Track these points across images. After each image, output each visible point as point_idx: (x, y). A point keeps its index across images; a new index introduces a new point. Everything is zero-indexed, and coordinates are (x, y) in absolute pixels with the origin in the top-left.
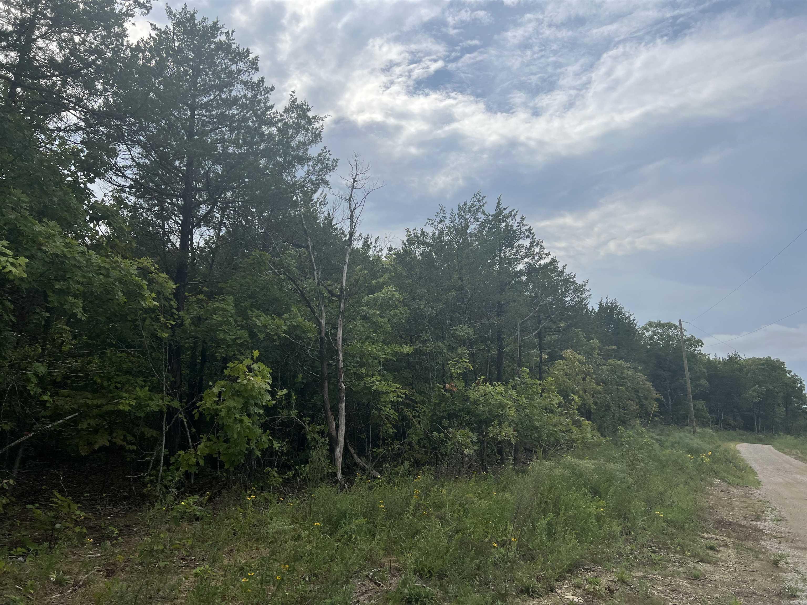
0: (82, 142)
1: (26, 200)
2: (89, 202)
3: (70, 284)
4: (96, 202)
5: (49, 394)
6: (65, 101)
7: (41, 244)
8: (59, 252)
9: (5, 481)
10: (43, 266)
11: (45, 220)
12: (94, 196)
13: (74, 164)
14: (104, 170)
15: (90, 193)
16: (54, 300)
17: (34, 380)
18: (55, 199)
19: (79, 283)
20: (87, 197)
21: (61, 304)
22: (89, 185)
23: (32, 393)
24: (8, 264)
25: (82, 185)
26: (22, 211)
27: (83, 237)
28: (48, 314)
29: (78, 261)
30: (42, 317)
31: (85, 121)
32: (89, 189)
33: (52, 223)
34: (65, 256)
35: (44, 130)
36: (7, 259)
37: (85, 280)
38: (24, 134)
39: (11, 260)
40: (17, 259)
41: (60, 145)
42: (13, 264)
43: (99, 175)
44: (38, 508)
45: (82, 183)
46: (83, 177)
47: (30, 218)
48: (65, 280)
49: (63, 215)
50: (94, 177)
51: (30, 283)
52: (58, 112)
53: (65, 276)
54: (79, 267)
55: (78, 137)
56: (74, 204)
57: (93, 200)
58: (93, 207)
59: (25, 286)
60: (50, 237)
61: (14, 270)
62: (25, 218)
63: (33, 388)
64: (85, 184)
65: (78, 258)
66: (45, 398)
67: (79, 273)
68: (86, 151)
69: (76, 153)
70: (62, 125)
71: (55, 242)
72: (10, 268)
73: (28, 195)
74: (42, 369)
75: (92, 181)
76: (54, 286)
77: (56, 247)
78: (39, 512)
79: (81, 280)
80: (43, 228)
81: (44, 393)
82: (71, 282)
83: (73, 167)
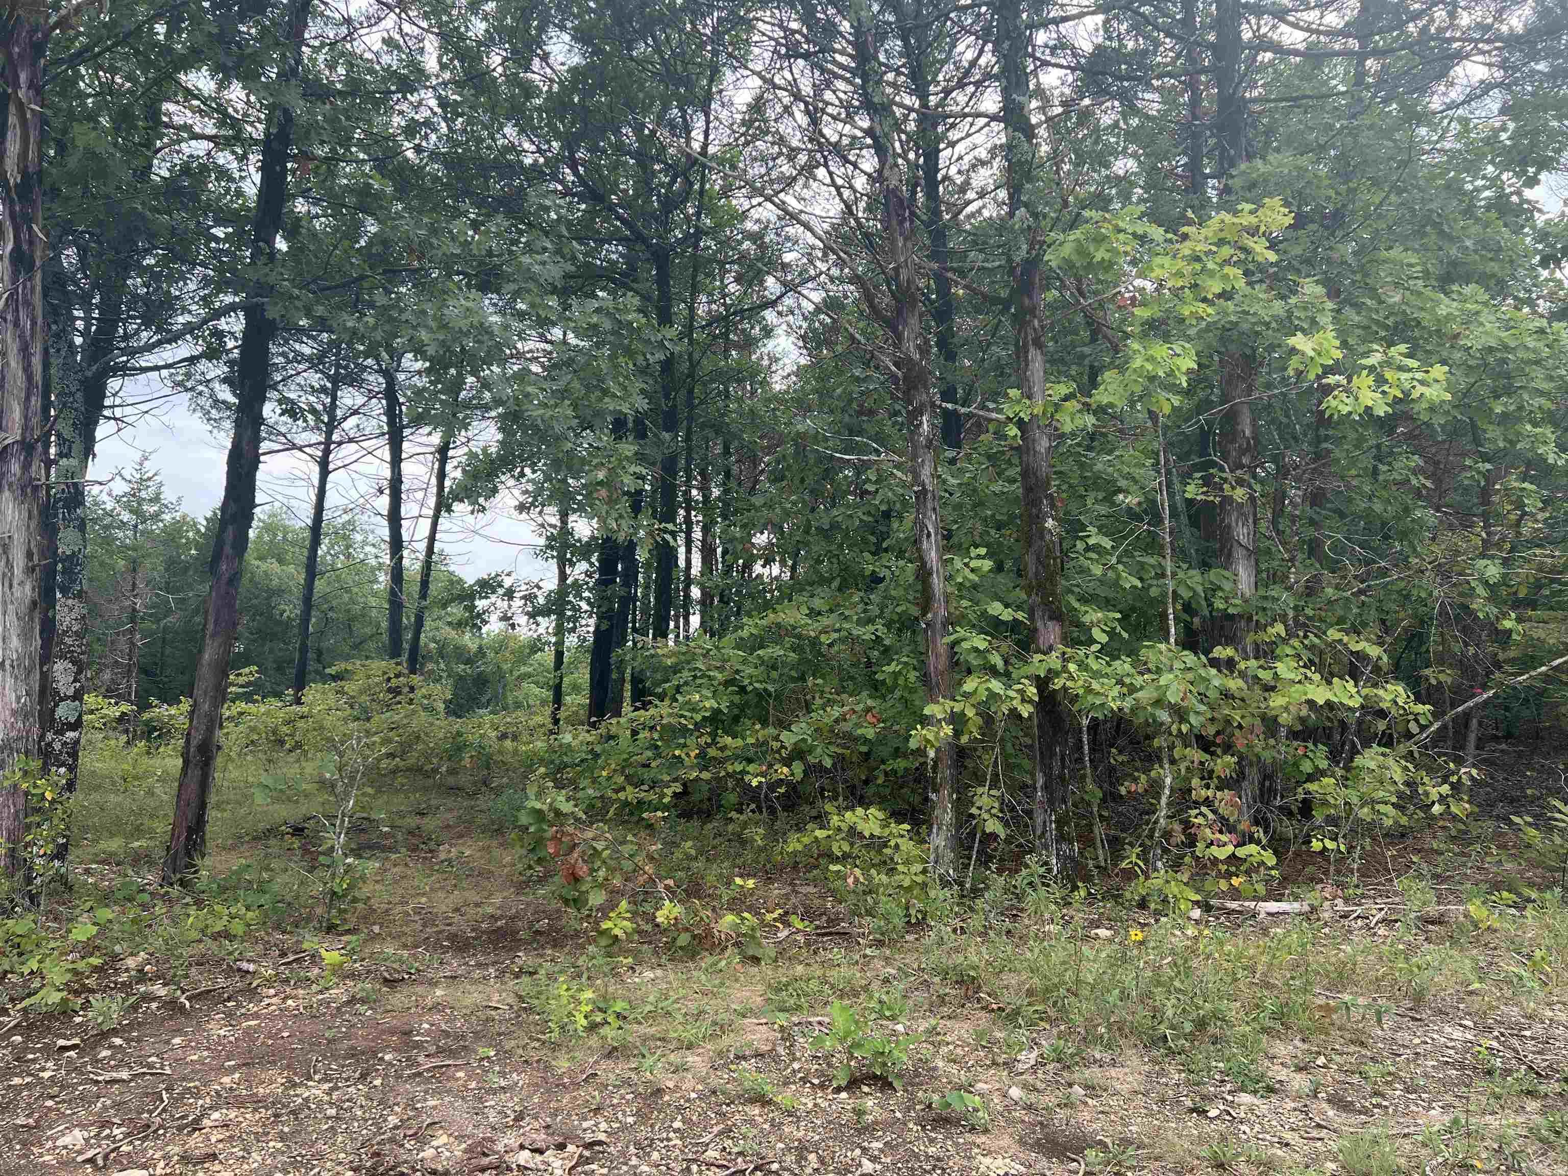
0: (1503, 111)
1: (1413, 261)
2: (1533, 227)
3: (1522, 400)
4: (1548, 222)
5: (1513, 615)
6: (1456, 45)
7: (1457, 336)
8: (1493, 343)
9: (1463, 770)
10: (1467, 375)
11: (1455, 287)
12: (1540, 211)
13: (1492, 162)
14: (1554, 150)
15: (1534, 207)
16: (1494, 436)
17: (1481, 591)
18: (1469, 243)
19: (1541, 393)
20: (1527, 220)
21: (1511, 442)
22: (1528, 193)
23: (1481, 615)
24: (1415, 383)
25: (1515, 199)
26: (1411, 282)
27: (1531, 303)
28: (1488, 466)
29: (1534, 351)
30: (1479, 472)
31: (1503, 65)
32: (1528, 202)
33: (1468, 290)
34: (1506, 348)
35: (1425, 118)
36: (1410, 375)
37: (1552, 385)
38: (1395, 141)
39: (1419, 376)
40: (1427, 372)
41: (1458, 137)
42: (1422, 383)
43: (1545, 164)
44: (1530, 824)
45: (1512, 193)
46: (1514, 180)
47: (1428, 292)
48: (1509, 395)
49: (1488, 270)
50: (1537, 174)
51: (1448, 413)
52: (1443, 74)
53: (1512, 385)
54: (1537, 363)
55: (1493, 103)
56: (1506, 241)
57: (1540, 220)
58: (1543, 236)
59: (1438, 421)
60: (1471, 319)
61: (1427, 391)
62: (1419, 294)
63: (1481, 606)
64: (1519, 193)
65: (1531, 344)
66: (1508, 624)
67: (1538, 373)
68: (1511, 125)
69: (1492, 140)
70: (1455, 94)
71: (1482, 324)
72: (1420, 389)
73: (1415, 250)
74: (1493, 571)
75: (1533, 182)
76: (1491, 409)
77: (1486, 333)
78: (1533, 832)
79: (1546, 386)
80: (1455, 304)
81: (1505, 615)
82: (1526, 396)
83: (1490, 168)
